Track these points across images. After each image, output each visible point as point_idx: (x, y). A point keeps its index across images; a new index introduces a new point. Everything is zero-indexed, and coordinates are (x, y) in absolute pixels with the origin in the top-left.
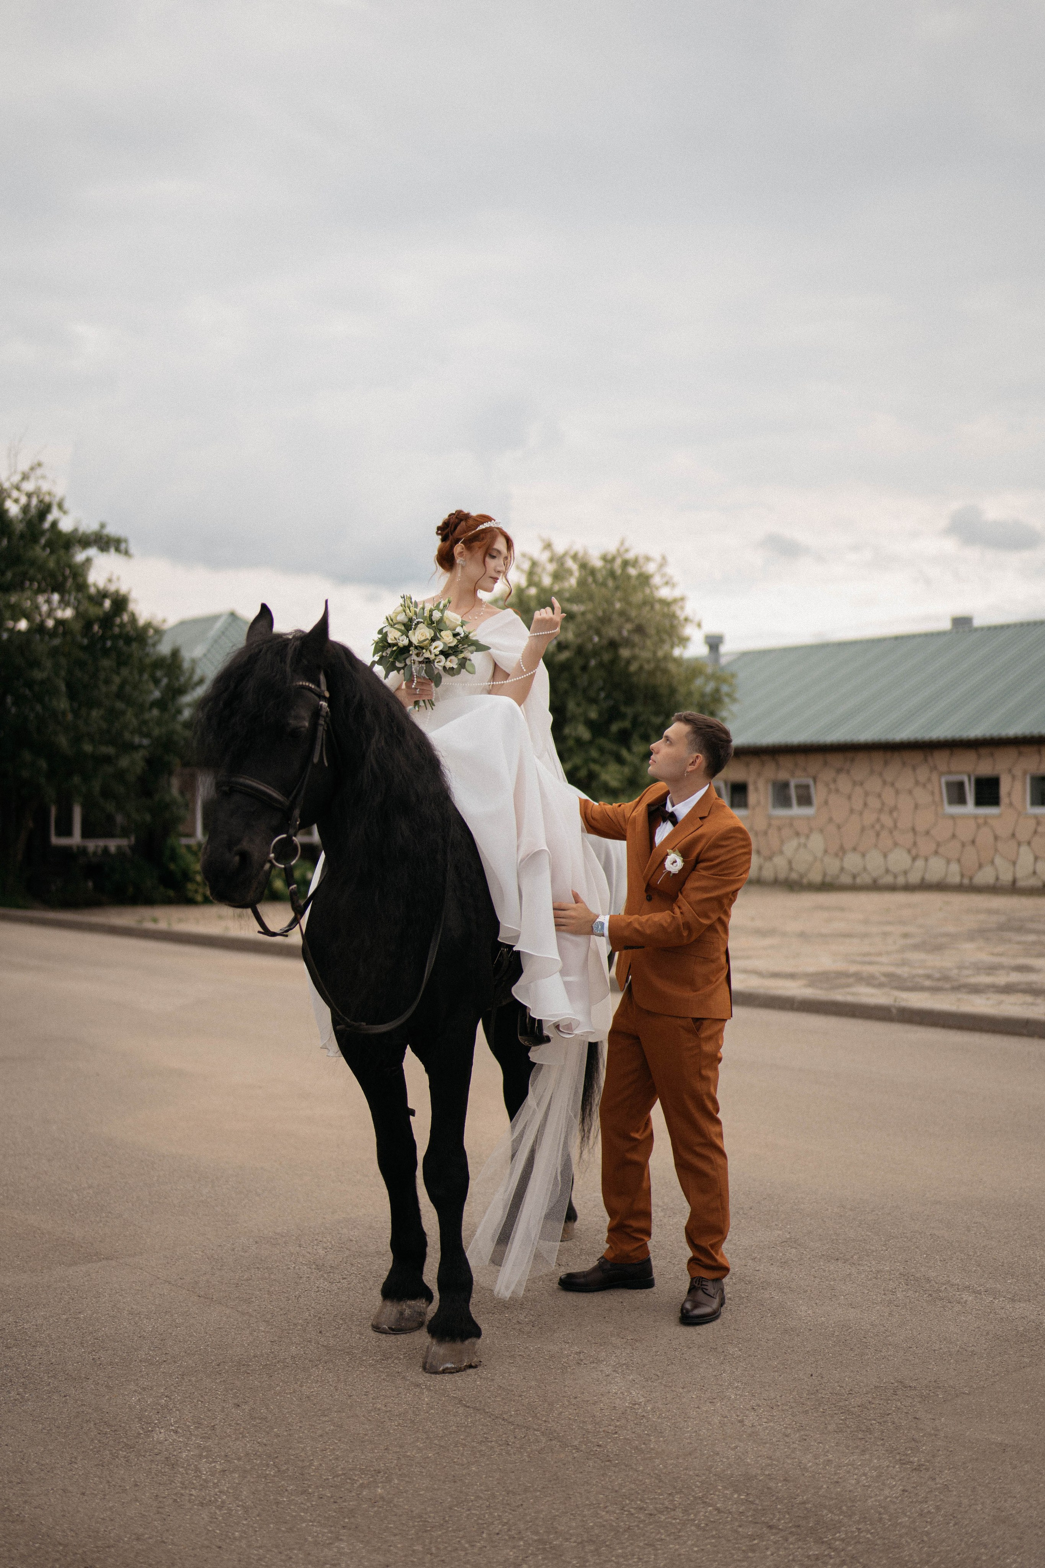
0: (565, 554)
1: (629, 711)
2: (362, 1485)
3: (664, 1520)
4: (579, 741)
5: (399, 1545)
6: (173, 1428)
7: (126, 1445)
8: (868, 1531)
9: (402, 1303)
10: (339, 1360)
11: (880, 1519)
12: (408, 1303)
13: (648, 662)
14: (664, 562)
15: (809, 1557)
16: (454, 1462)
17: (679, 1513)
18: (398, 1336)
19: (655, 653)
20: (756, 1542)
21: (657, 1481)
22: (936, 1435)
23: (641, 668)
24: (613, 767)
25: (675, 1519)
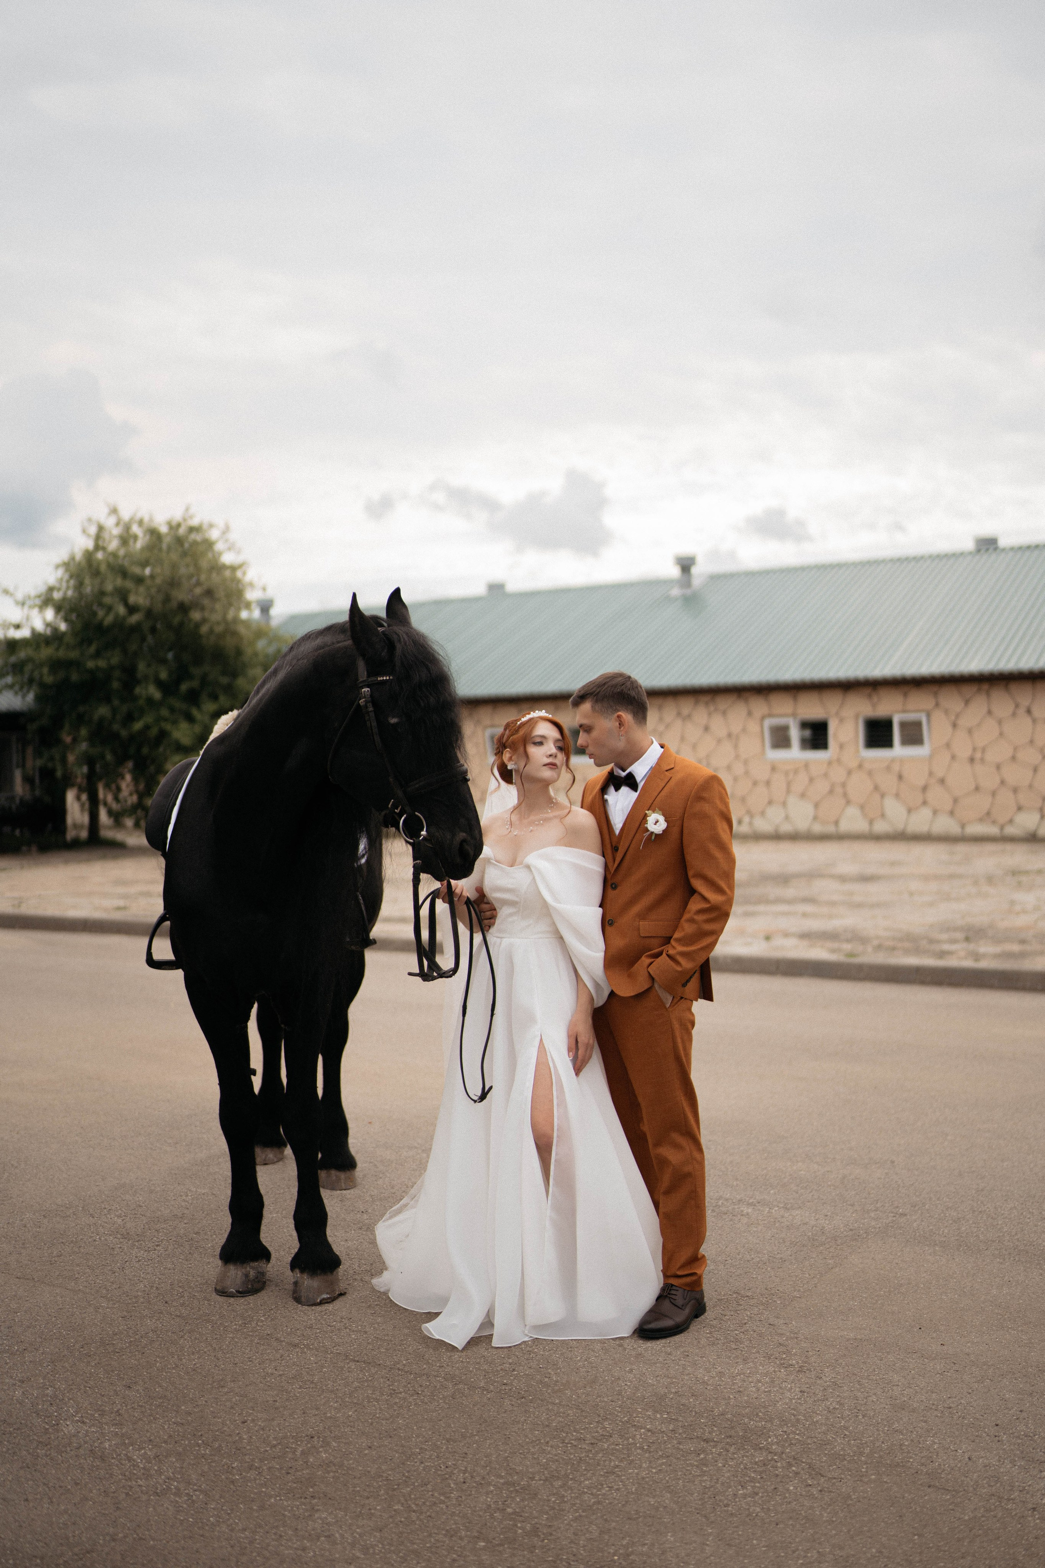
0: (132, 520)
1: (196, 671)
2: (303, 1453)
3: (608, 1447)
4: (150, 701)
5: (378, 1508)
6: (77, 1418)
7: (40, 1442)
8: (794, 1433)
9: (245, 1265)
10: (202, 1328)
11: (798, 1420)
12: (251, 1265)
13: (218, 623)
14: (227, 530)
15: (756, 1463)
16: (378, 1418)
17: (616, 1438)
18: (246, 1298)
19: (225, 615)
20: (702, 1456)
21: (579, 1411)
22: (796, 1338)
23: (211, 631)
24: (184, 725)
25: (617, 1445)
